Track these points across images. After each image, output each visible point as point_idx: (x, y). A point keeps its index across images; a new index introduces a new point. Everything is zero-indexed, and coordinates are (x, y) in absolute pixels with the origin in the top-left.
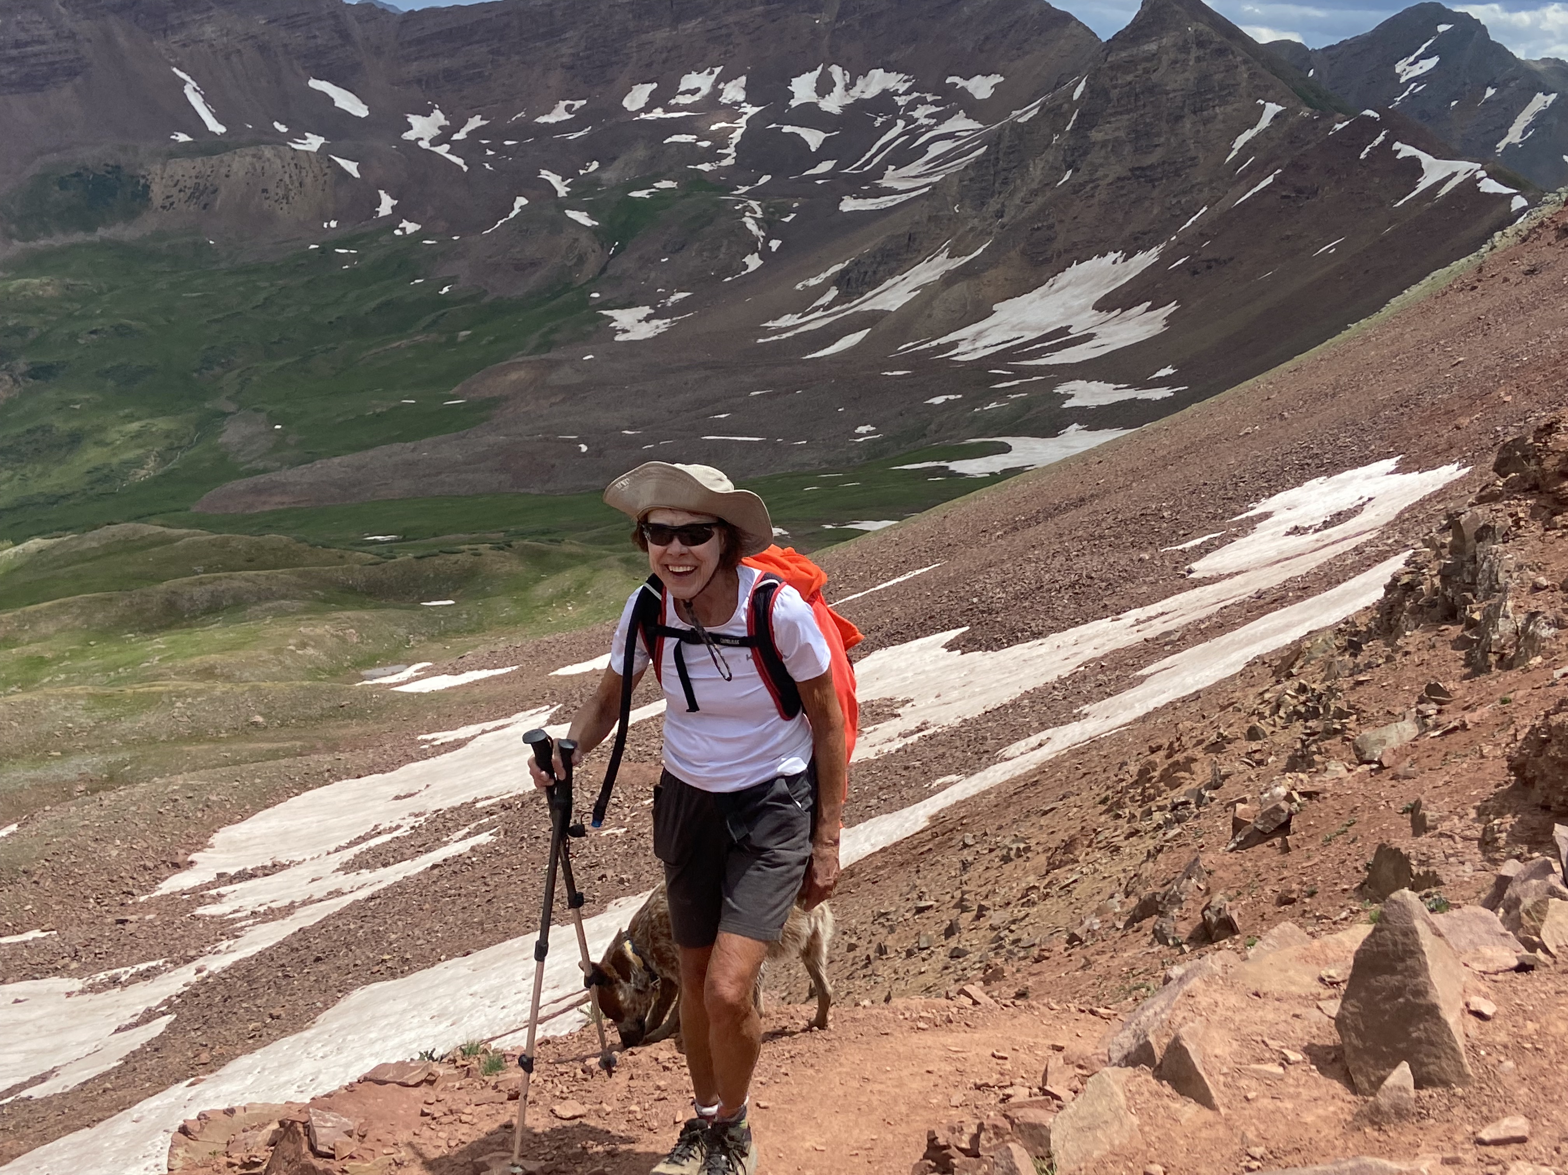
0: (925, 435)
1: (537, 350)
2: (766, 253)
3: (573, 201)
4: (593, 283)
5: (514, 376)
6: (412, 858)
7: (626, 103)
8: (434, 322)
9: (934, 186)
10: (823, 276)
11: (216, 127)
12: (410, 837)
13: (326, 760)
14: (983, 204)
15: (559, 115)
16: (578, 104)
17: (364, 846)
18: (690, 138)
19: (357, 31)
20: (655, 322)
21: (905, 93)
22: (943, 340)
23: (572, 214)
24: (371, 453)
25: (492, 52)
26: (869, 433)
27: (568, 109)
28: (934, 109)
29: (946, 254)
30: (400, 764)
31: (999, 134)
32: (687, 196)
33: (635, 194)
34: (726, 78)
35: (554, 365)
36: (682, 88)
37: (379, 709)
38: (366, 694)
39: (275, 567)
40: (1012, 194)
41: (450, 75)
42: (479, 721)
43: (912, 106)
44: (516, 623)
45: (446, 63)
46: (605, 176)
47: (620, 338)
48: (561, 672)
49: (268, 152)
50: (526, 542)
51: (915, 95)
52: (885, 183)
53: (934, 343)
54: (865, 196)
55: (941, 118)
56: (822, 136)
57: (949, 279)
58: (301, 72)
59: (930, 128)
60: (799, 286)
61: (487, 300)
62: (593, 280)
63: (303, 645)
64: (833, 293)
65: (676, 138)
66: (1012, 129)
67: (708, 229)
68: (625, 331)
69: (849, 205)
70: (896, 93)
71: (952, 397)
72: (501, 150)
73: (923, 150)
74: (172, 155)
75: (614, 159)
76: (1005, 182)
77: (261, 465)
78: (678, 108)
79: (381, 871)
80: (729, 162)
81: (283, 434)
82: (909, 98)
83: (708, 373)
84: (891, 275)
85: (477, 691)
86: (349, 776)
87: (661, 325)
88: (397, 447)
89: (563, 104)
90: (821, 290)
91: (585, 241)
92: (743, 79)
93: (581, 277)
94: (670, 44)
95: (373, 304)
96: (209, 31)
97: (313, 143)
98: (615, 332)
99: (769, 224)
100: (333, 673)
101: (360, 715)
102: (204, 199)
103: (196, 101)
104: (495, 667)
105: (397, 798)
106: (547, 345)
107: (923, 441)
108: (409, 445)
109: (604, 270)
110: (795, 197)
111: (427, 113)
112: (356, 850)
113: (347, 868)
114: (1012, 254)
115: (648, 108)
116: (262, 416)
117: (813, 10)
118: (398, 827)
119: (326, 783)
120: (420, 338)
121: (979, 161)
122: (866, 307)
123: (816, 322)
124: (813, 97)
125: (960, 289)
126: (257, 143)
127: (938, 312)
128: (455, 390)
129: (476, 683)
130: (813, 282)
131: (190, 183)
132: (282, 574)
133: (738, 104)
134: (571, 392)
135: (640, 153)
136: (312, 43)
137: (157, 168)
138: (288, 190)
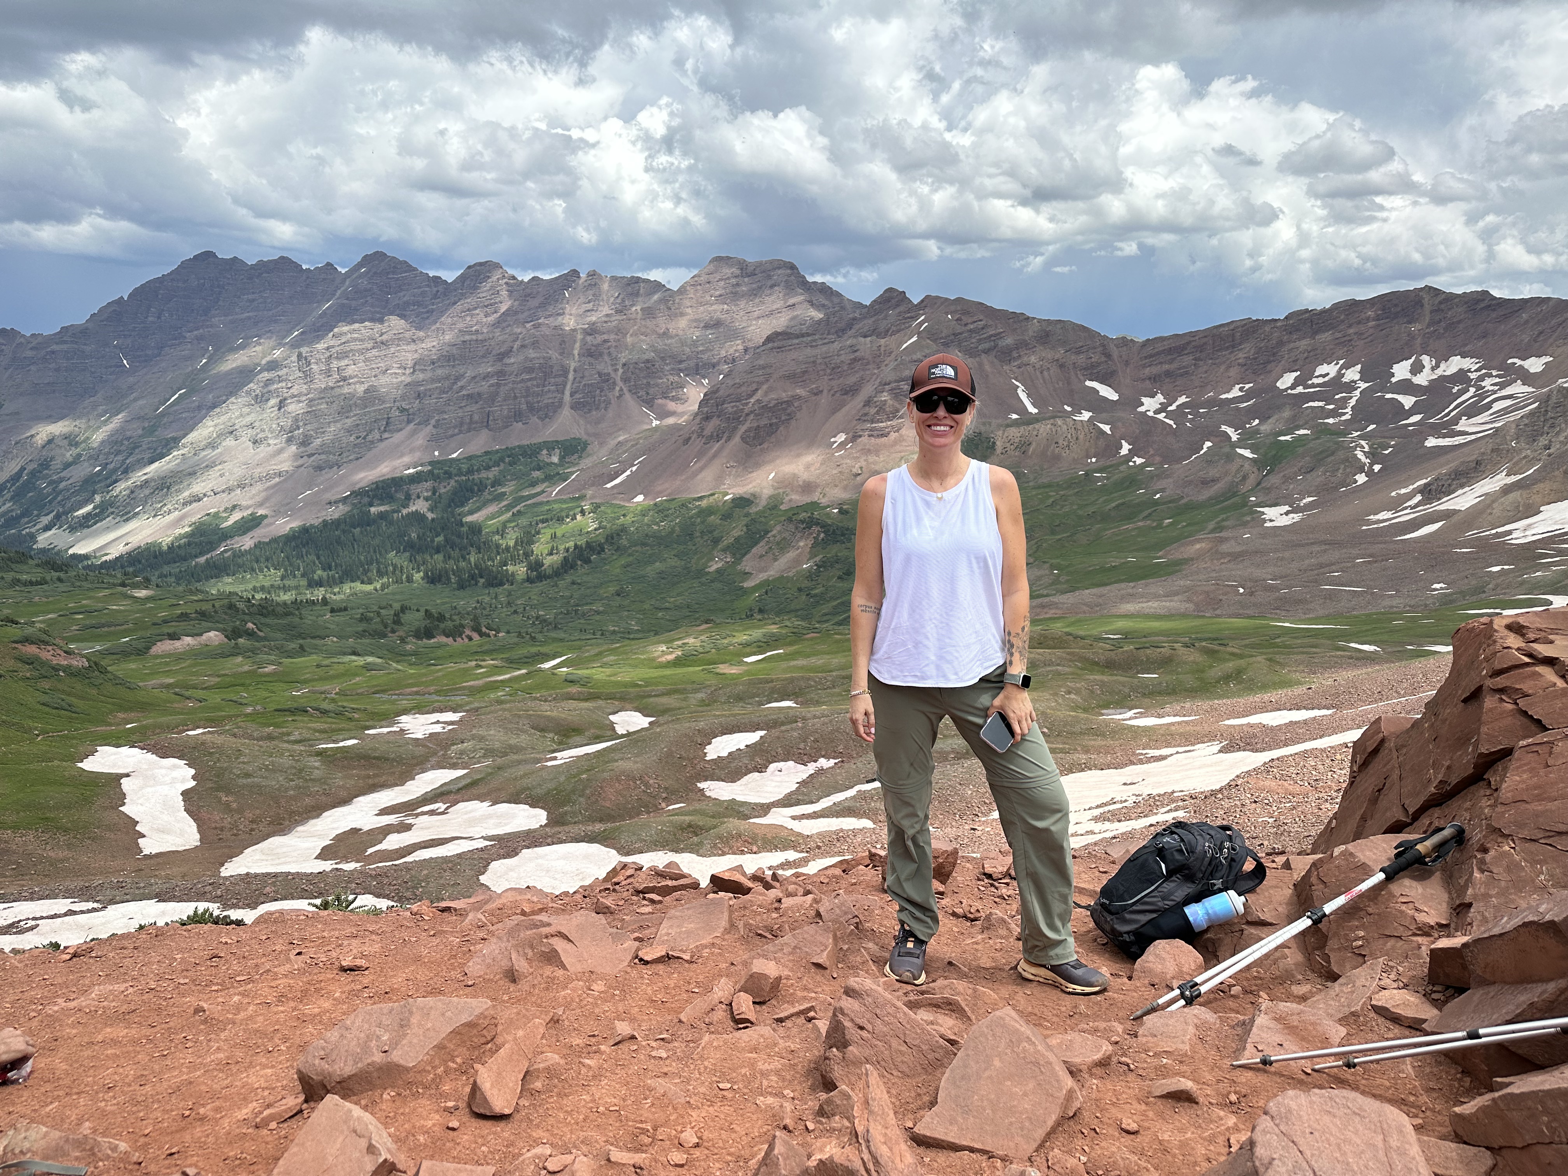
0: (1484, 592)
1: (1212, 531)
2: (1370, 473)
3: (1241, 444)
4: (1252, 492)
5: (1198, 546)
6: (1136, 818)
7: (1278, 384)
8: (1150, 514)
9: (1497, 430)
10: (1411, 487)
11: (1033, 410)
12: (1134, 807)
13: (1083, 758)
14: (1534, 440)
15: (1235, 392)
16: (1247, 386)
17: (1106, 809)
18: (1321, 404)
19: (1115, 353)
20: (1292, 515)
21: (1476, 371)
22: (1500, 530)
23: (1240, 451)
24: (1108, 588)
25: (1195, 359)
26: (1442, 589)
27: (1241, 389)
28: (1497, 380)
29: (1504, 473)
30: (1126, 765)
31: (1549, 396)
32: (1317, 438)
33: (1282, 438)
34: (1346, 366)
35: (1222, 540)
36: (1316, 374)
37: (1114, 732)
38: (1107, 723)
39: (1054, 648)
40: (1558, 434)
41: (1168, 374)
42: (1175, 746)
43: (1481, 378)
44: (1196, 692)
45: (1166, 367)
46: (1262, 428)
47: (1268, 524)
48: (1227, 722)
49: (1059, 422)
50: (1204, 644)
51: (1484, 371)
52: (1458, 428)
53: (1494, 531)
54: (1444, 436)
55: (1502, 386)
56: (1414, 399)
57: (1506, 490)
58: (1082, 378)
59: (1495, 392)
60: (1393, 494)
61: (1183, 501)
62: (1252, 490)
63: (1069, 693)
64: (1419, 498)
65: (1311, 404)
66: (1559, 391)
67: (1329, 459)
68: (1271, 521)
69: (1431, 442)
70: (1469, 371)
71: (1506, 567)
72: (1197, 415)
73: (1489, 406)
74: (1008, 426)
75: (1269, 417)
76: (1552, 426)
77: (1045, 592)
78: (1313, 386)
79: (1117, 825)
80: (1347, 417)
81: (1058, 576)
82: (1479, 374)
83: (1327, 547)
84: (1462, 486)
85: (1173, 728)
86: (1096, 768)
87: (1296, 517)
88: (1123, 585)
89: (1238, 387)
90: (1410, 496)
91: (1247, 466)
92: (1359, 367)
93: (1243, 489)
94: (1309, 348)
95: (1113, 505)
96: (1033, 359)
97: (1086, 415)
98: (1265, 521)
99: (1373, 456)
100: (1085, 710)
101: (1103, 735)
102: (1024, 448)
103: (1023, 396)
104: (1184, 716)
105: (1125, 784)
106: (1219, 528)
107: (1483, 596)
108: (1132, 584)
109: (1259, 484)
110: (1392, 438)
111: (1153, 396)
112: (1101, 810)
113: (1096, 819)
114: (1557, 473)
115: (1293, 387)
116: (1047, 565)
117: (1410, 323)
118: (1126, 801)
119: (1083, 770)
120: (1141, 524)
121: (1532, 414)
122: (1442, 507)
123: (1405, 516)
124: (1408, 376)
125: (1515, 496)
126: (1054, 417)
127: (1497, 509)
128: (1160, 553)
129: (1173, 724)
130: (1403, 491)
131: (1017, 440)
132: (1059, 652)
133: (1355, 382)
134: (1235, 557)
135: (1287, 413)
136: (1089, 361)
137: (1000, 433)
138: (1069, 442)
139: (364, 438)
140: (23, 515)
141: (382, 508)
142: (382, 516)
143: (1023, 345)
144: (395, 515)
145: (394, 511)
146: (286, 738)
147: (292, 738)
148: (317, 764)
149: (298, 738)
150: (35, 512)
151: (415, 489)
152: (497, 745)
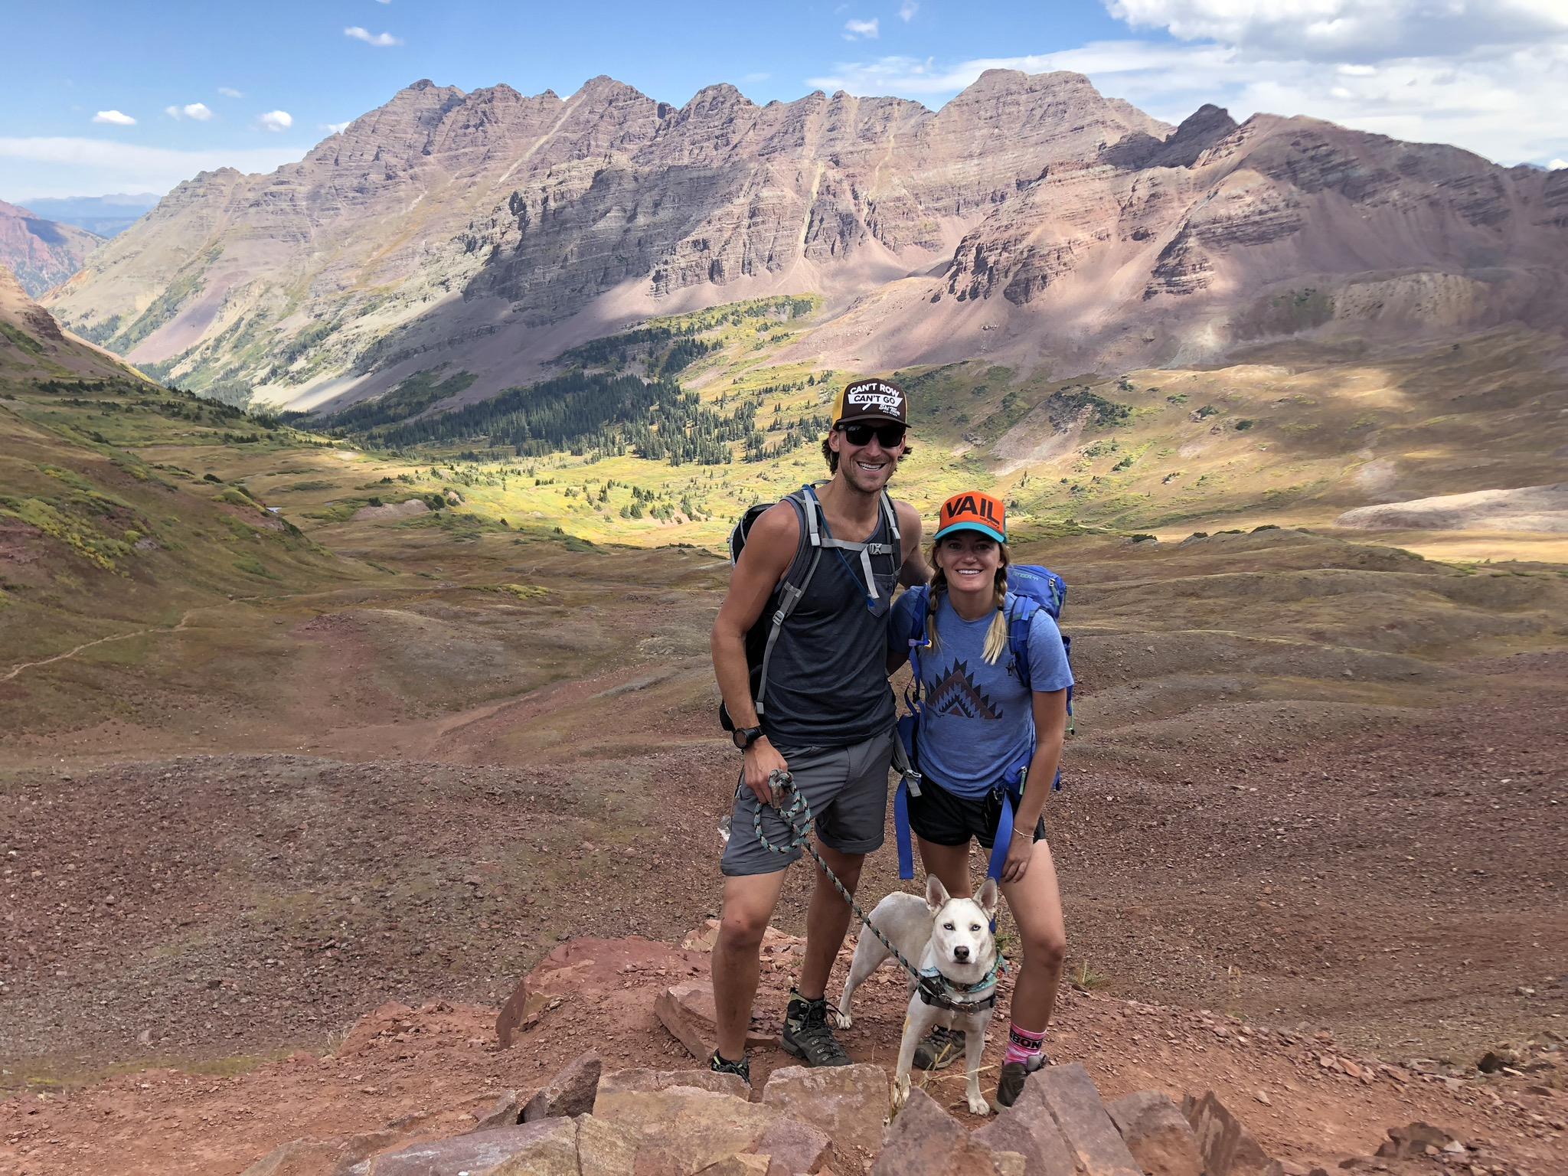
8: (1541, 401)
81: (1405, 477)
102: (1371, 312)
116: (1391, 464)
126: (1417, 271)
131: (1364, 301)
136: (1473, 198)
137: (1341, 291)
138: (1436, 304)
139: (580, 291)
140: (241, 368)
141: (596, 372)
142: (596, 380)
143: (1381, 176)
144: (610, 379)
145: (608, 374)
146: (472, 619)
147: (479, 619)
148: (499, 649)
149: (486, 619)
150: (253, 366)
151: (631, 350)
152: (689, 642)
